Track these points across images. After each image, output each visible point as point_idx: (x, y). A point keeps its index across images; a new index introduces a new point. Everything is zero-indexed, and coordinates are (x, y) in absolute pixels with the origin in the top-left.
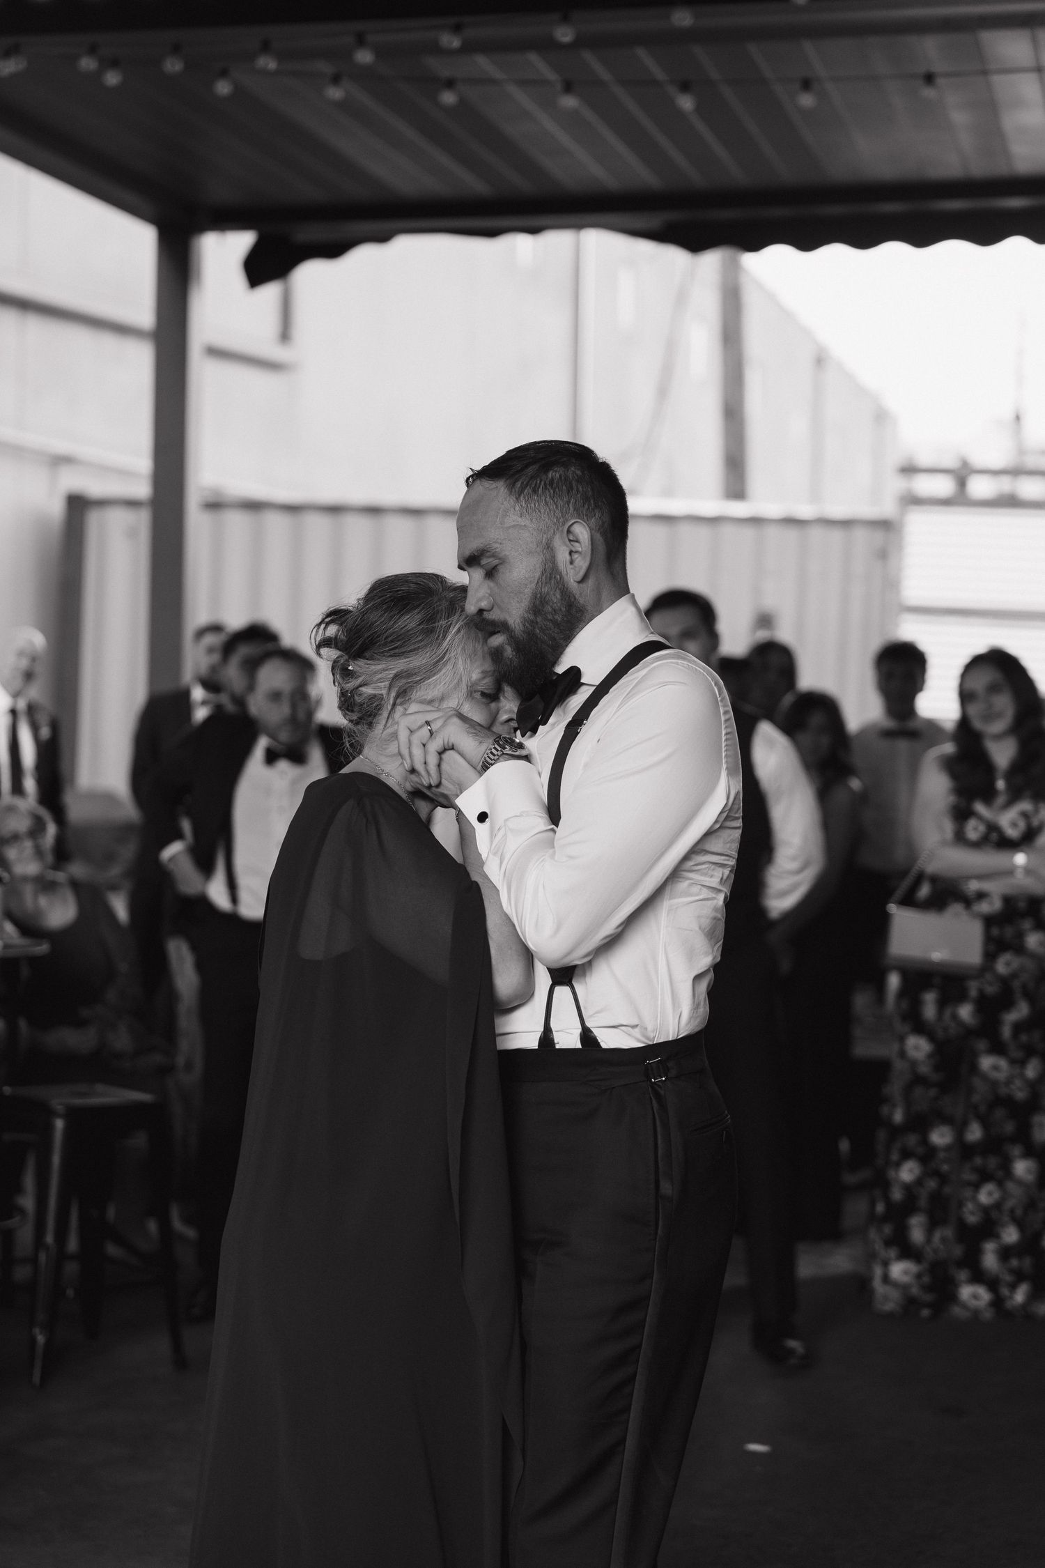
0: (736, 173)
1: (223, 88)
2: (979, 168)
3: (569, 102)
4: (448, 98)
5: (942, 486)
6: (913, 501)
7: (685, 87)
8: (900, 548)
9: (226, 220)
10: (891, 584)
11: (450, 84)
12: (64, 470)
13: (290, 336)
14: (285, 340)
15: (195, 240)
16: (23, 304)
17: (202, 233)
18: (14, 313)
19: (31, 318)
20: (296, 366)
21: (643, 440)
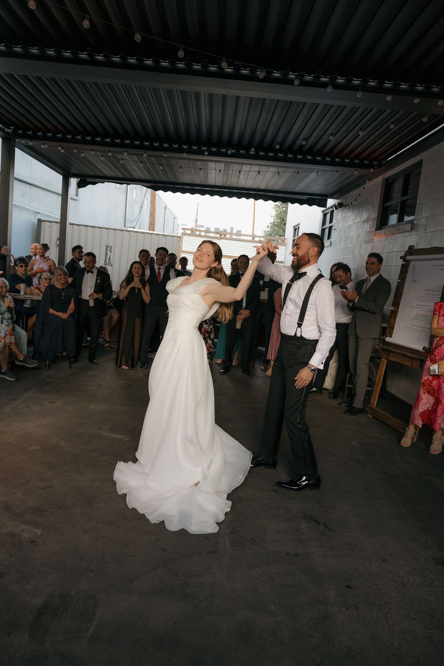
0: (164, 179)
1: (82, 155)
2: (203, 183)
3: (142, 165)
4: (121, 162)
5: (189, 232)
6: (184, 234)
7: (161, 165)
8: (182, 242)
9: (75, 176)
10: (180, 247)
11: (122, 159)
12: (37, 214)
13: (78, 195)
14: (77, 195)
15: (70, 179)
16: (31, 184)
17: (71, 178)
18: (29, 186)
19: (32, 187)
20: (79, 200)
21: (137, 219)
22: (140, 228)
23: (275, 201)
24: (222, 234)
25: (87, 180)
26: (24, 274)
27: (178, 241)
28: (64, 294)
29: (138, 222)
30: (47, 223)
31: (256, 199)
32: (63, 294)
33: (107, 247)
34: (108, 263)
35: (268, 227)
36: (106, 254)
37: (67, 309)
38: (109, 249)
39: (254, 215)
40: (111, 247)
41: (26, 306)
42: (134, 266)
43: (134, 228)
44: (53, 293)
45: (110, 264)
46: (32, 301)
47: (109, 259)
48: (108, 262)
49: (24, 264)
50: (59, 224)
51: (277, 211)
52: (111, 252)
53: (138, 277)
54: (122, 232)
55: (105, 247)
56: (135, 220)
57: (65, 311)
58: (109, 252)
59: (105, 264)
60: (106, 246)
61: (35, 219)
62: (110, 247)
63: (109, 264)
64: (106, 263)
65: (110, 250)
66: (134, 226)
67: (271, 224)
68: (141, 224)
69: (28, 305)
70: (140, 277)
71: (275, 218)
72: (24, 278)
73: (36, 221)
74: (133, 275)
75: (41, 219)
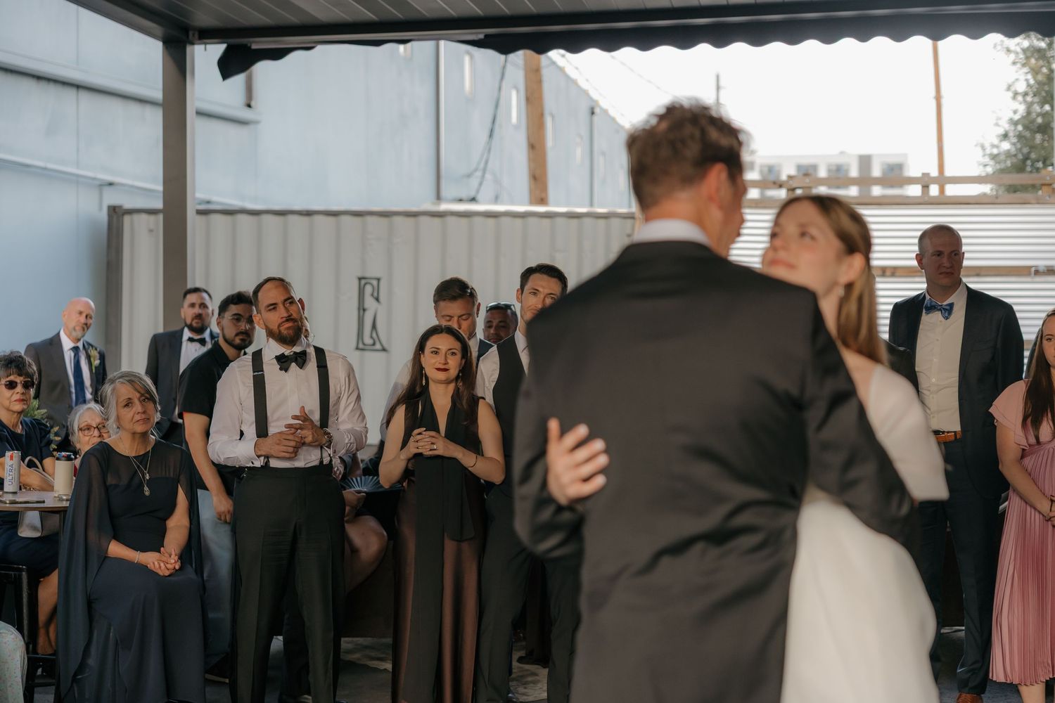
12: (107, 191)
13: (253, 104)
14: (249, 106)
15: (189, 48)
16: (78, 86)
17: (192, 44)
18: (71, 93)
19: (84, 95)
20: (256, 122)
21: (482, 165)
22: (496, 199)
23: (1011, 34)
24: (795, 185)
25: (254, 47)
26: (20, 413)
27: (629, 231)
28: (147, 477)
29: (488, 176)
30: (144, 216)
31: (936, 36)
32: (144, 477)
33: (363, 282)
34: (368, 340)
35: (1005, 136)
36: (362, 309)
37: (162, 532)
38: (368, 289)
39: (938, 98)
40: (379, 280)
41: (25, 532)
42: (430, 344)
43: (473, 200)
44: (111, 480)
45: (378, 346)
46: (46, 513)
47: (374, 326)
48: (371, 337)
49: (20, 375)
50: (161, 217)
51: (1035, 72)
52: (377, 299)
53: (448, 382)
54: (411, 220)
55: (356, 282)
56: (476, 170)
57: (155, 542)
58: (369, 302)
59: (361, 346)
60: (360, 279)
61: (101, 208)
62: (375, 283)
63: (374, 344)
64: (364, 344)
65: (375, 294)
66: (472, 194)
67: (1015, 123)
68: (497, 181)
69: (34, 528)
70: (452, 386)
71: (1029, 99)
72: (19, 430)
73: (103, 216)
74: (427, 379)
75: (120, 207)
